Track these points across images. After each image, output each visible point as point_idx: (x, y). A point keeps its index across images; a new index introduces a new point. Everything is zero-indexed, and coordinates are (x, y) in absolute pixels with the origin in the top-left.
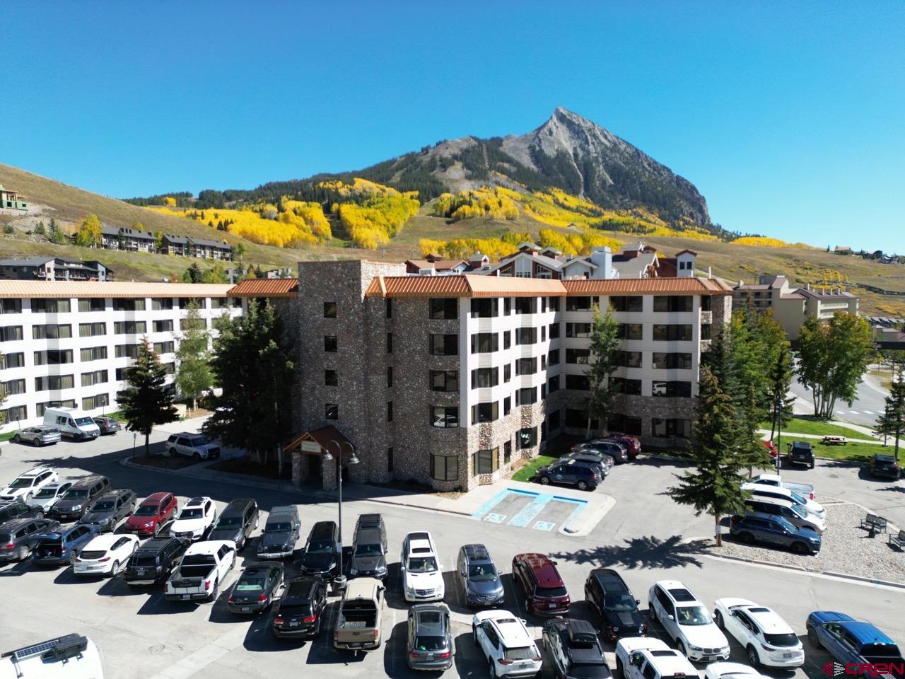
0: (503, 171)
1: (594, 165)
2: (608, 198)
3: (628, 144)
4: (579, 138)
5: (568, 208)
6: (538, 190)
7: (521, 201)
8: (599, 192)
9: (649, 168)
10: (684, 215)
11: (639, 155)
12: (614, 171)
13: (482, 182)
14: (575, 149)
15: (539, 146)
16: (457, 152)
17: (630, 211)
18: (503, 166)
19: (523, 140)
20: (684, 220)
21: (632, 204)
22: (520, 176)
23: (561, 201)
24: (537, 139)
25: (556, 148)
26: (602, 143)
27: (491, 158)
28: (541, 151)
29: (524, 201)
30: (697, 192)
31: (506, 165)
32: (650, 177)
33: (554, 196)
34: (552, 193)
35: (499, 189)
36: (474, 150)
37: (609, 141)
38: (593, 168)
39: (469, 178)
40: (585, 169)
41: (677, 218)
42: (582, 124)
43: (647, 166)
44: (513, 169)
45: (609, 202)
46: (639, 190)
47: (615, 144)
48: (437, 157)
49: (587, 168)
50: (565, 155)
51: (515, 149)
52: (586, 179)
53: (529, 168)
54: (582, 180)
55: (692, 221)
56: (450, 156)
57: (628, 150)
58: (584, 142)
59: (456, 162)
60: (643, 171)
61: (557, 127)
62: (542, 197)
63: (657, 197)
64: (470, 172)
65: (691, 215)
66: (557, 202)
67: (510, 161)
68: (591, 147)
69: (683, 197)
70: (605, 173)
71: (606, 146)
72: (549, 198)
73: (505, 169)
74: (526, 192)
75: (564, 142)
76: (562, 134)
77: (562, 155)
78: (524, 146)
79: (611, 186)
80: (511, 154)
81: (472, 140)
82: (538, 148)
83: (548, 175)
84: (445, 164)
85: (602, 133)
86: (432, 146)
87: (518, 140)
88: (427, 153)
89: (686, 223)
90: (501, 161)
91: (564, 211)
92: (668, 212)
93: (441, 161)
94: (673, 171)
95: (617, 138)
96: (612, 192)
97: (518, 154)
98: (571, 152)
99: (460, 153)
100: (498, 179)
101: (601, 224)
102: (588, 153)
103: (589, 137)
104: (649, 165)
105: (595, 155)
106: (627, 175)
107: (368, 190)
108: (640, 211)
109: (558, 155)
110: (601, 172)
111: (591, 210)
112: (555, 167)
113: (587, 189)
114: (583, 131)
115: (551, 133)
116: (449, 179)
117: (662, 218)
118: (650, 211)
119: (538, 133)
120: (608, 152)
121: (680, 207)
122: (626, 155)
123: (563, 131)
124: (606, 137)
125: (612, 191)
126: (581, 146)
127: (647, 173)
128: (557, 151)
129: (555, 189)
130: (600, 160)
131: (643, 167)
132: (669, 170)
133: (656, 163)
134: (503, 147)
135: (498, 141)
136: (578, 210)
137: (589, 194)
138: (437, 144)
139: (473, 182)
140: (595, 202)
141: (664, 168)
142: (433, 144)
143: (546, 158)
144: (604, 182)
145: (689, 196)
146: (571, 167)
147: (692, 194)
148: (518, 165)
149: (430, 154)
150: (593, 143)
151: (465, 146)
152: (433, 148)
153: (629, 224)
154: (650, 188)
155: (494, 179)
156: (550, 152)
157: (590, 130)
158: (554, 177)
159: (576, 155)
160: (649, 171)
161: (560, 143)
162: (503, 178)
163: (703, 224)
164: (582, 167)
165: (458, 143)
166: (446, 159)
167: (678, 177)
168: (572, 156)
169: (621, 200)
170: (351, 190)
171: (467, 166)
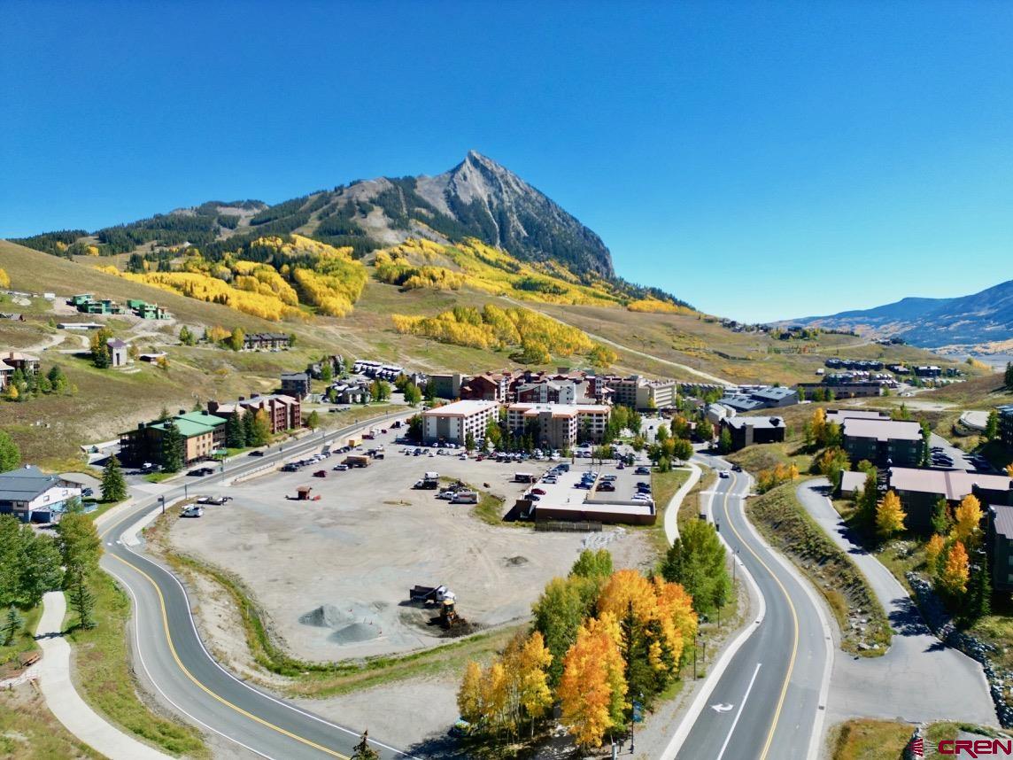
0: (421, 218)
1: (508, 214)
2: (523, 250)
3: (540, 193)
4: (492, 185)
5: (488, 262)
6: (459, 241)
7: (446, 254)
8: (515, 243)
9: (558, 219)
10: (591, 269)
11: (549, 204)
12: (527, 222)
13: (405, 233)
14: (489, 196)
15: (455, 191)
16: (374, 196)
17: (543, 264)
18: (421, 213)
19: (437, 182)
20: (591, 274)
21: (545, 256)
22: (438, 223)
23: (482, 254)
24: (452, 184)
25: (471, 194)
26: (516, 192)
27: (408, 202)
28: (457, 197)
29: (447, 254)
30: (603, 244)
31: (424, 211)
32: (560, 229)
33: (474, 248)
34: (472, 244)
35: (424, 241)
36: (391, 194)
37: (521, 189)
38: (507, 218)
39: (392, 227)
40: (500, 218)
41: (584, 271)
42: (495, 169)
43: (556, 216)
44: (431, 216)
45: (523, 254)
46: (551, 243)
47: (527, 193)
48: (354, 199)
49: (502, 217)
50: (480, 203)
51: (430, 192)
52: (501, 228)
53: (446, 215)
54: (498, 230)
55: (598, 275)
56: (367, 200)
57: (539, 198)
58: (497, 190)
59: (375, 207)
60: (554, 223)
61: (471, 172)
62: (464, 249)
63: (567, 250)
64: (391, 220)
65: (597, 269)
66: (477, 255)
67: (427, 206)
68: (505, 196)
69: (590, 251)
70: (519, 224)
71: (519, 196)
72: (470, 251)
73: (423, 216)
74: (448, 244)
75: (478, 188)
76: (476, 179)
77: (477, 203)
78: (439, 190)
79: (525, 237)
80: (426, 198)
81: (387, 182)
82: (453, 194)
83: (465, 222)
84: (365, 211)
85: (514, 180)
86: (346, 186)
87: (432, 182)
88: (341, 193)
89: (593, 276)
90: (419, 206)
91: (486, 266)
92: (576, 266)
93: (358, 204)
94: (581, 222)
95: (529, 185)
96: (526, 244)
97: (433, 199)
98: (486, 199)
99: (377, 196)
100: (420, 229)
101: (521, 282)
102: (502, 201)
103: (502, 185)
104: (559, 215)
105: (509, 204)
106: (540, 227)
107: (308, 248)
108: (552, 264)
109: (473, 203)
110: (515, 223)
111: (509, 264)
112: (471, 215)
113: (503, 240)
114: (496, 178)
115: (465, 178)
116: (372, 227)
117: (572, 271)
118: (561, 263)
119: (452, 177)
120: (521, 202)
121: (587, 261)
122: (537, 204)
123: (477, 176)
124: (518, 185)
125: (526, 242)
126: (495, 194)
127: (557, 225)
128: (472, 197)
129: (474, 240)
130: (514, 210)
131: (553, 217)
132: (577, 221)
133: (565, 213)
134: (419, 189)
135: (410, 182)
136: (496, 265)
137: (505, 245)
138: (351, 185)
139: (396, 232)
140: (511, 254)
141: (573, 218)
142: (347, 184)
143: (462, 204)
144: (518, 233)
145: (595, 248)
146: (486, 215)
147: (598, 246)
148: (435, 211)
149: (344, 195)
150: (507, 192)
151: (381, 188)
152: (347, 188)
153: (545, 284)
154: (561, 241)
155: (416, 229)
156: (466, 199)
157: (502, 177)
158: (471, 226)
159: (490, 203)
160: (559, 223)
161: (474, 189)
162: (424, 227)
163: (607, 277)
164: (497, 217)
165: (373, 185)
166: (364, 203)
167: (584, 228)
168: (487, 203)
169: (534, 251)
170: (293, 249)
171: (388, 213)
